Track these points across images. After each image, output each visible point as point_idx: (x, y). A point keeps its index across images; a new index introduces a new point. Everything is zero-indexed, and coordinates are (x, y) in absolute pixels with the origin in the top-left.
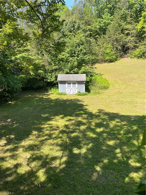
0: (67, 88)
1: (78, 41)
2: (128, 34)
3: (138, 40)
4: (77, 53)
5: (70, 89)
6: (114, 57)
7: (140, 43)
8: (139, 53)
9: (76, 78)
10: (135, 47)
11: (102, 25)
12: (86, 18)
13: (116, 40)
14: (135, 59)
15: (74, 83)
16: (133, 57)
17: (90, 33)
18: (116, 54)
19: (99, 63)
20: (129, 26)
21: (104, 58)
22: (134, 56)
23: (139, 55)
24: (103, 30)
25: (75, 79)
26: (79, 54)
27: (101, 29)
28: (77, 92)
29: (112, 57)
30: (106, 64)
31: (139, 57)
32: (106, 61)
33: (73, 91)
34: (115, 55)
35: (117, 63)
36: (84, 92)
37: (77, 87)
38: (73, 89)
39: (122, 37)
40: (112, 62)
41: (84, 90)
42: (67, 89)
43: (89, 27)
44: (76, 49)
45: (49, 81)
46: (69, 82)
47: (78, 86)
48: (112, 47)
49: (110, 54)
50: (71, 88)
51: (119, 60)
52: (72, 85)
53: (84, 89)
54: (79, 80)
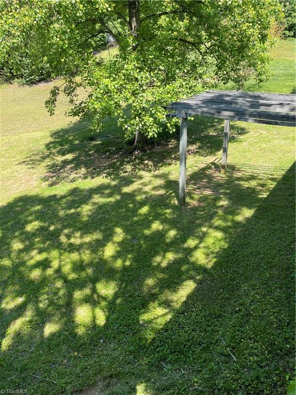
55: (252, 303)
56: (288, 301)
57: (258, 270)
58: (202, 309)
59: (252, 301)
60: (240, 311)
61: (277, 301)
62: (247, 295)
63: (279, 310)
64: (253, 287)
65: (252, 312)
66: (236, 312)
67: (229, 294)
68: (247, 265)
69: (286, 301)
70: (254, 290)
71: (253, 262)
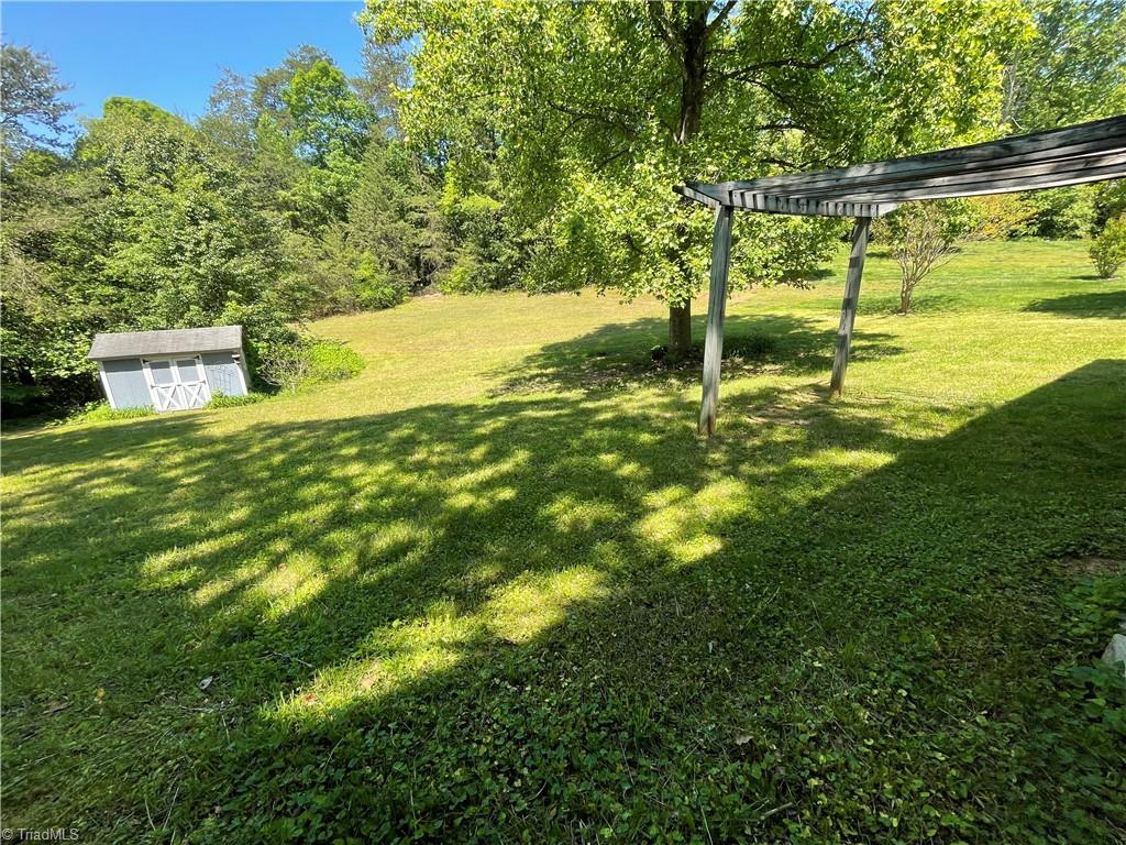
0: (152, 387)
1: (188, 203)
2: (421, 224)
3: (452, 242)
4: (191, 251)
5: (172, 389)
6: (386, 291)
7: (459, 249)
8: (463, 278)
9: (193, 342)
10: (450, 261)
11: (331, 190)
12: (265, 161)
13: (386, 238)
14: (456, 297)
15: (186, 360)
16: (449, 290)
17: (293, 216)
18: (393, 281)
19: (343, 313)
20: (418, 200)
21: (358, 296)
22: (453, 288)
23: (462, 285)
24: (338, 207)
25: (189, 345)
26: (201, 254)
27: (329, 201)
28: (209, 398)
29: (383, 293)
30: (367, 315)
31: (464, 289)
32: (365, 306)
33: (189, 395)
34: (391, 284)
35: (401, 309)
36: (246, 393)
37: (202, 377)
38: (189, 389)
39: (403, 231)
40: (386, 307)
41: (240, 386)
42: (153, 393)
43: (284, 193)
44: (183, 232)
45: (63, 374)
46: (160, 362)
47: (210, 373)
48: (374, 258)
49: (374, 282)
50: (173, 385)
51: (409, 301)
52: (174, 370)
53: (239, 381)
54: (209, 346)
55: (826, 736)
56: (1043, 793)
57: (890, 613)
58: (596, 689)
59: (828, 727)
60: (753, 753)
61: (967, 767)
62: (815, 692)
63: (979, 823)
64: (853, 671)
65: (814, 782)
66: (735, 753)
67: (735, 666)
68: (845, 588)
69: (1031, 788)
70: (850, 679)
71: (870, 583)
